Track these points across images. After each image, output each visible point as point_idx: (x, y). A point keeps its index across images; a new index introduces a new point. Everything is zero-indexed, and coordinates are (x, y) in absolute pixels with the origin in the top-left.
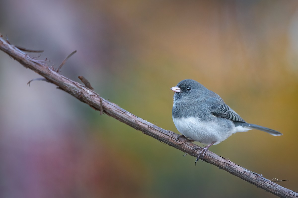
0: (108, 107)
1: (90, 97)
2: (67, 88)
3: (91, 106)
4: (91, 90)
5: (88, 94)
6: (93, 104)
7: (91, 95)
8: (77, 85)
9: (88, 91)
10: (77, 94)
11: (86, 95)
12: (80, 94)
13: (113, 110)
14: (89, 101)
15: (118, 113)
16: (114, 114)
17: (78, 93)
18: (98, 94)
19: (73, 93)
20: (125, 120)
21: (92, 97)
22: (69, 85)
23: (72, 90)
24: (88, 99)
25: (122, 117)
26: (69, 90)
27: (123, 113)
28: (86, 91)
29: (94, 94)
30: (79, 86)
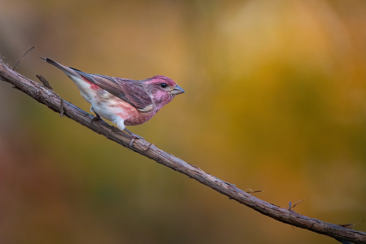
0: (68, 109)
1: (49, 97)
2: (24, 87)
3: (49, 107)
4: (50, 90)
5: (47, 94)
6: (51, 105)
7: (50, 95)
8: (35, 84)
9: (47, 91)
10: (35, 94)
11: (45, 96)
12: (38, 94)
13: (74, 112)
14: (48, 102)
15: (79, 115)
16: (75, 116)
17: (36, 93)
18: (58, 95)
19: (30, 93)
20: (86, 123)
21: (51, 97)
22: (26, 84)
23: (29, 89)
24: (46, 99)
25: (84, 120)
26: (27, 90)
27: (84, 115)
28: (45, 91)
29: (53, 95)
30: (37, 86)
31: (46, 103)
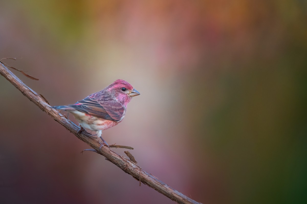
0: (149, 179)
1: (134, 170)
2: (114, 160)
3: (134, 177)
4: (135, 164)
5: (132, 167)
6: (135, 176)
7: (135, 168)
8: (123, 158)
9: (132, 164)
10: (122, 166)
11: (130, 168)
12: (125, 166)
13: (153, 182)
14: (133, 173)
15: (157, 185)
16: (154, 185)
17: (124, 166)
18: (141, 168)
19: (119, 165)
20: (163, 192)
21: (135, 169)
22: (116, 158)
23: (119, 162)
24: (131, 171)
25: (161, 189)
26: (116, 163)
27: (161, 185)
28: (131, 165)
29: (137, 167)
30: (125, 160)
31: (132, 174)
